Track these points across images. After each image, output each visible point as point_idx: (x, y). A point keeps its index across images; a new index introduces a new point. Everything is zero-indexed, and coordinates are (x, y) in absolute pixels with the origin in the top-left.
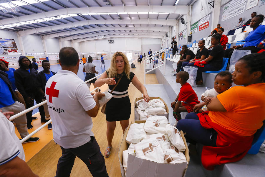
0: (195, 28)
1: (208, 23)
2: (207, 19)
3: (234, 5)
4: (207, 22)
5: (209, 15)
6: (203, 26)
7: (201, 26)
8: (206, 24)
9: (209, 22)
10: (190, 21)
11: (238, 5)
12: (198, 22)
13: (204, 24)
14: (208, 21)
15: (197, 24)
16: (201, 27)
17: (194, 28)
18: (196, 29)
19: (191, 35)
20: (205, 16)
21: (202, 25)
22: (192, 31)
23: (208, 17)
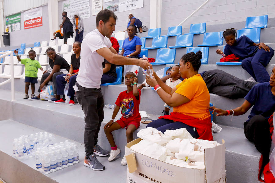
0: (16, 22)
1: (40, 20)
2: (38, 12)
3: (77, 5)
4: (39, 18)
5: (41, 8)
6: (31, 22)
7: (27, 21)
8: (37, 21)
9: (42, 18)
10: (2, 7)
11: (81, 7)
12: (19, 14)
13: (33, 19)
14: (41, 16)
15: (18, 17)
16: (28, 23)
17: (13, 22)
18: (19, 24)
19: (9, 34)
20: (32, 7)
21: (29, 20)
22: (8, 27)
23: (39, 10)
